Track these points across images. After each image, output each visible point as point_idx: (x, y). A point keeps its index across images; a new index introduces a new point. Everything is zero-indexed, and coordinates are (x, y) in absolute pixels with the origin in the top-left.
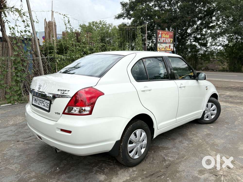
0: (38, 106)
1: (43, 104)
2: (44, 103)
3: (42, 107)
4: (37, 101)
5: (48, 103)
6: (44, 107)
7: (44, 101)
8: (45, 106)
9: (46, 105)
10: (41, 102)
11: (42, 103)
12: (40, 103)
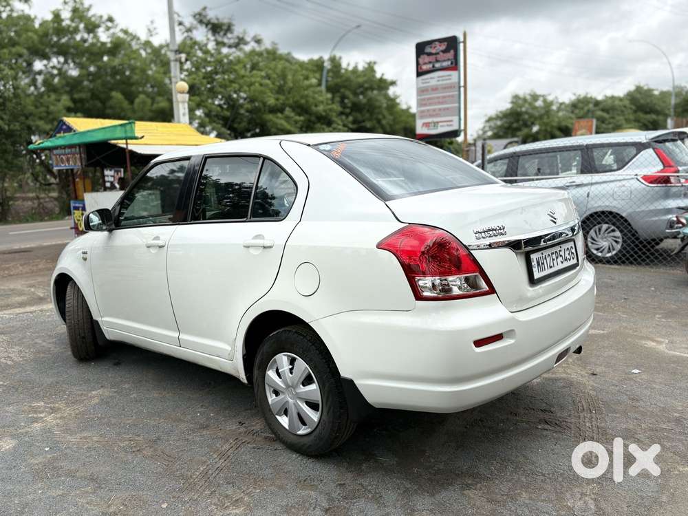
0: (551, 274)
1: (560, 259)
2: (562, 253)
3: (561, 266)
4: (543, 264)
5: (572, 247)
6: (566, 264)
7: (560, 251)
8: (566, 260)
9: (567, 255)
10: (554, 256)
11: (557, 258)
12: (553, 260)
